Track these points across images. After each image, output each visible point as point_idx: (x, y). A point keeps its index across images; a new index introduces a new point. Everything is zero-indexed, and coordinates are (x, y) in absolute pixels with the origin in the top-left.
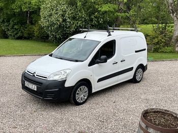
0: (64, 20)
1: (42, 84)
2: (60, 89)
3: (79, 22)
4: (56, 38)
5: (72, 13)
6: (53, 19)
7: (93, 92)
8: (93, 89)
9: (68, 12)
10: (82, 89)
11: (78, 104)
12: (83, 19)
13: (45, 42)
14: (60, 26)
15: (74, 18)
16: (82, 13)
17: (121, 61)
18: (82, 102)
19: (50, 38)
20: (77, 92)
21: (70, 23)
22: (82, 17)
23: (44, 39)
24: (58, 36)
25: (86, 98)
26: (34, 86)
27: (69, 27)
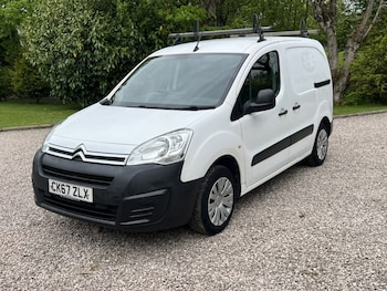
0: (88, 47)
1: (111, 179)
2: (169, 189)
3: (125, 49)
4: (68, 89)
5: (105, 28)
6: (60, 44)
7: (242, 194)
8: (243, 186)
9: (97, 25)
10: (220, 187)
11: (213, 231)
12: (132, 42)
13: (38, 103)
14: (77, 59)
15: (110, 40)
16: (128, 27)
17: (294, 109)
18: (221, 223)
19: (53, 93)
20: (211, 196)
21: (103, 50)
22: (128, 37)
23: (37, 96)
24: (73, 86)
25: (229, 210)
26: (82, 189)
27: (100, 60)
